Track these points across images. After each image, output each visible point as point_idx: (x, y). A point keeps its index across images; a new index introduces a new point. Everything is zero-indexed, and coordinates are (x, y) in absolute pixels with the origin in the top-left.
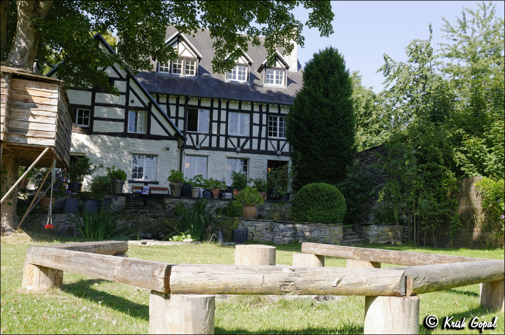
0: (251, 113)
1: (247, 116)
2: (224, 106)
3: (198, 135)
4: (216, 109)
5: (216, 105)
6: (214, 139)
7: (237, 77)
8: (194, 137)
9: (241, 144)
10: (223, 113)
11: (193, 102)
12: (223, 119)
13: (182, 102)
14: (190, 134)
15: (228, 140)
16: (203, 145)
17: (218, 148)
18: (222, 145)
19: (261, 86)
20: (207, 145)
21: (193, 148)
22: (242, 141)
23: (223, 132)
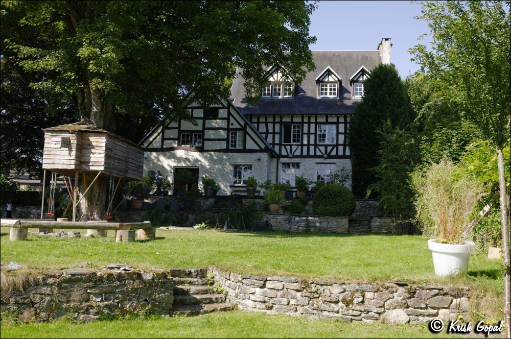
0: (337, 123)
1: (334, 127)
2: (313, 120)
3: (291, 146)
4: (306, 123)
5: (306, 120)
6: (305, 148)
7: (328, 93)
8: (288, 148)
9: (328, 151)
10: (313, 126)
11: (287, 119)
12: (312, 131)
13: (277, 120)
14: (285, 146)
15: (317, 149)
16: (295, 154)
17: (308, 156)
18: (312, 153)
19: (349, 99)
20: (299, 154)
21: (287, 157)
22: (329, 148)
23: (312, 142)
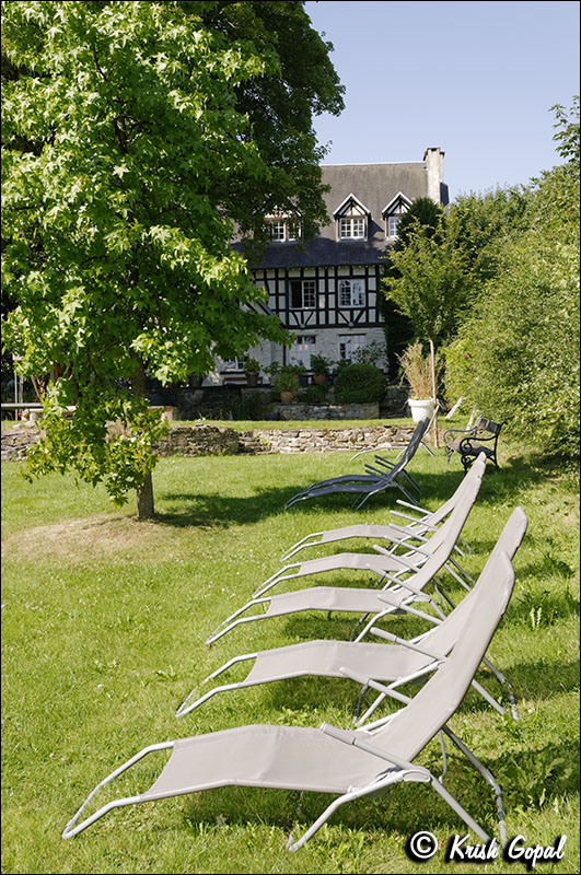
0: (366, 277)
1: (362, 282)
2: (331, 274)
3: (302, 311)
4: (322, 278)
5: (322, 274)
6: (322, 314)
7: (352, 234)
8: (298, 314)
9: (355, 318)
10: (331, 282)
11: (295, 274)
12: (332, 289)
13: (281, 275)
15: (340, 316)
16: (309, 323)
17: (327, 325)
18: (332, 321)
19: (382, 240)
20: (315, 323)
21: (298, 327)
22: (356, 313)
23: (332, 305)
